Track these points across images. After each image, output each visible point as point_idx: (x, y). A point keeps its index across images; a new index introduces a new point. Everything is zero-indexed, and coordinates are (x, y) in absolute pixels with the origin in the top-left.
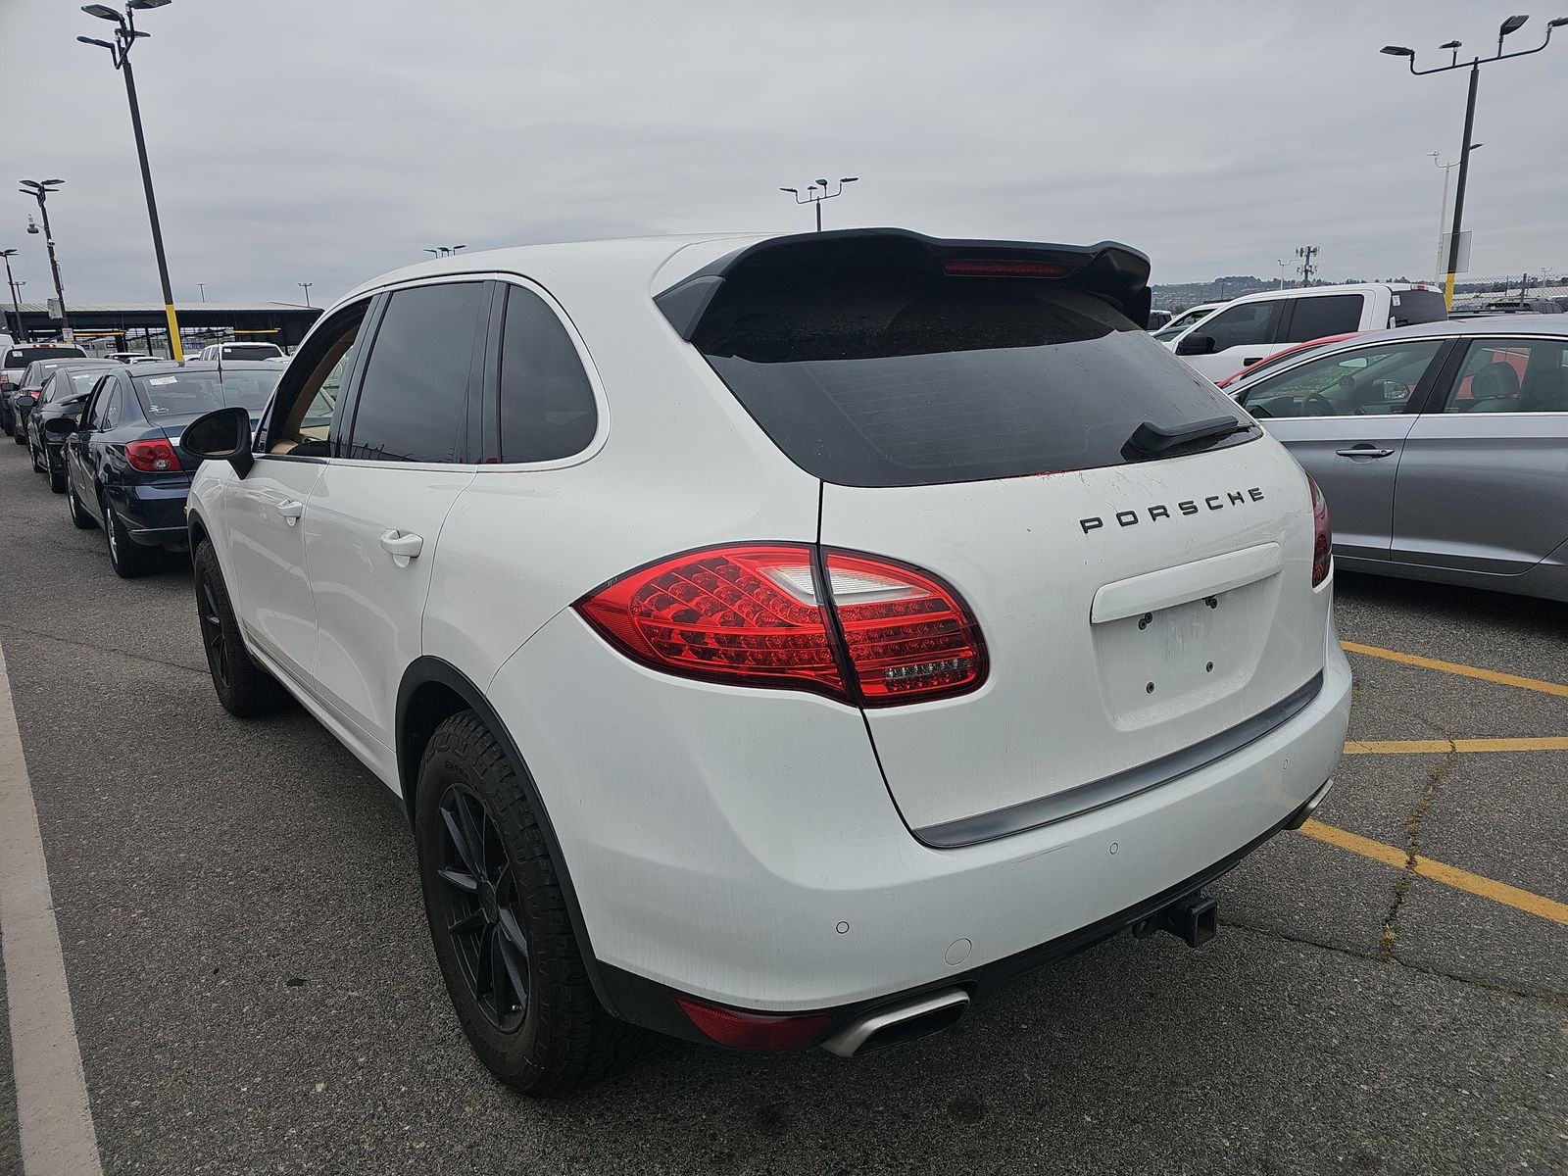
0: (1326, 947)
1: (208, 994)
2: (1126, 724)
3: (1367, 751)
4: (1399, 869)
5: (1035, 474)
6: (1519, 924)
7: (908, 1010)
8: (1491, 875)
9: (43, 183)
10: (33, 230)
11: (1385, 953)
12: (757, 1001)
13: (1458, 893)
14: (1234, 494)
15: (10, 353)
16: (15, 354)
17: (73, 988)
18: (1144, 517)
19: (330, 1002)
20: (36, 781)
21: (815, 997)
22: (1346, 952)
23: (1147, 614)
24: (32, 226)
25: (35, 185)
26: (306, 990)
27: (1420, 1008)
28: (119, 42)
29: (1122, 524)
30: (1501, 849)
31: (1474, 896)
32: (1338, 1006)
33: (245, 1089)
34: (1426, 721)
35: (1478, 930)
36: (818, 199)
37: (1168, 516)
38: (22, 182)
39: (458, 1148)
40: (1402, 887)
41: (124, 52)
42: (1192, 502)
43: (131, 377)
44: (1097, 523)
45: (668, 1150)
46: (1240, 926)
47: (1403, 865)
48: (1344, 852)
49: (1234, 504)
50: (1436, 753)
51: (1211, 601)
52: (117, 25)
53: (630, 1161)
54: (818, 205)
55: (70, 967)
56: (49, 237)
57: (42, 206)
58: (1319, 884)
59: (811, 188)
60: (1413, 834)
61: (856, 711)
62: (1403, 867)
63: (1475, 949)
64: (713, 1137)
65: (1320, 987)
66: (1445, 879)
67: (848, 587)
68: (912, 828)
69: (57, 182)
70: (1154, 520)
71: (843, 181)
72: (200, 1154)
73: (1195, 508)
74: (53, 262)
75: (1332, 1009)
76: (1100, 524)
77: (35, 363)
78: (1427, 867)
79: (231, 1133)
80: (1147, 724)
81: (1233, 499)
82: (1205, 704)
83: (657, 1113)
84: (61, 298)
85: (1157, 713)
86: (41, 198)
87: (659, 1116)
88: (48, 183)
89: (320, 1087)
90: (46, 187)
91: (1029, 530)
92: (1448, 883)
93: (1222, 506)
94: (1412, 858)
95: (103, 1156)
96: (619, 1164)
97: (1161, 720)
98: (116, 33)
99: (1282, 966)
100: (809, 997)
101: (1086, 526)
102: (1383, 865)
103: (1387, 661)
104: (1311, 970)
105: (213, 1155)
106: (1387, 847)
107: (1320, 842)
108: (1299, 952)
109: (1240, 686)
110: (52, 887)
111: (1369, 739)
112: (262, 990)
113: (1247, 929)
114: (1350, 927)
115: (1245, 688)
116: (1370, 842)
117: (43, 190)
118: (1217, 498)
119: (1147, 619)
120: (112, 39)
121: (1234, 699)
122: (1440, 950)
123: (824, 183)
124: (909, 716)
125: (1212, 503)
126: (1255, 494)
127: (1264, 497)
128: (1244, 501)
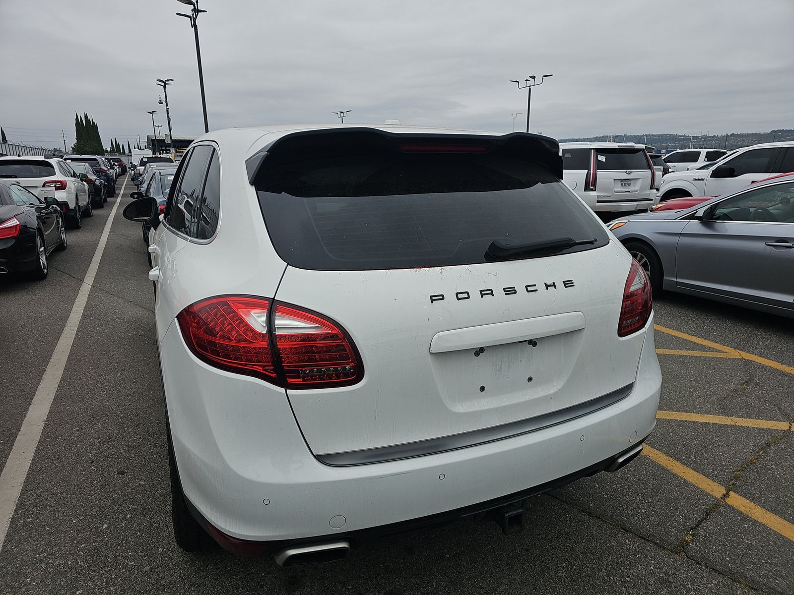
0: (645, 539)
1: (84, 473)
2: (460, 408)
3: (733, 423)
4: (716, 498)
5: (413, 268)
6: (776, 544)
7: (310, 548)
8: (774, 511)
9: (166, 81)
10: (161, 103)
11: (681, 548)
12: (229, 531)
13: (745, 518)
14: (548, 283)
15: (142, 159)
16: (144, 160)
17: (33, 460)
18: (475, 294)
19: (130, 485)
20: (70, 359)
21: (254, 534)
22: (656, 544)
23: (481, 348)
24: (160, 100)
25: (163, 82)
26: (123, 478)
27: (684, 586)
28: (193, 15)
29: (458, 299)
30: (789, 495)
31: (755, 522)
32: (633, 575)
33: (75, 521)
34: (780, 409)
35: (747, 544)
36: (530, 86)
37: (493, 295)
38: (157, 80)
39: (147, 568)
40: (713, 508)
41: (195, 19)
42: (514, 288)
43: (161, 175)
44: (441, 297)
45: (238, 589)
46: (599, 518)
47: (719, 495)
48: (687, 483)
49: (547, 289)
50: (777, 430)
51: (532, 343)
52: (192, 7)
53: (218, 591)
54: (530, 89)
55: (38, 450)
56: (167, 106)
57: (165, 91)
58: (661, 500)
59: (527, 80)
60: (737, 478)
61: (282, 390)
62: (718, 498)
63: (739, 555)
64: (262, 586)
65: (628, 563)
66: (742, 509)
67: (284, 324)
68: (315, 454)
69: (172, 80)
70: (482, 297)
71: (544, 76)
72: (41, 549)
73: (515, 291)
74: (168, 117)
75: (629, 577)
76: (443, 299)
77: (148, 164)
78: (736, 500)
79: (59, 541)
80: (476, 409)
81: (547, 286)
82: (523, 400)
83: (242, 568)
84: (170, 134)
85: (485, 403)
86: (165, 88)
87: (242, 570)
88: (168, 80)
89: (105, 526)
90: (167, 82)
91: (396, 300)
92: (743, 511)
93: (537, 290)
94: (728, 493)
95: (5, 542)
96: (212, 591)
97: (487, 407)
98: (192, 10)
99: (612, 547)
100: (252, 534)
101: (433, 299)
102: (707, 494)
103: (774, 369)
104: (628, 551)
105: (46, 551)
106: (715, 484)
107: (674, 475)
108: (626, 539)
109: (552, 391)
110: (50, 412)
111: (738, 417)
112: (106, 474)
113: (602, 520)
114: (667, 529)
115: (555, 393)
116: (706, 479)
117: (165, 84)
118: (535, 285)
119: (479, 351)
120: (190, 14)
121: (547, 399)
122: (716, 552)
123: (534, 77)
124: (313, 395)
125: (529, 289)
126: (568, 284)
127: (574, 286)
128: (555, 288)
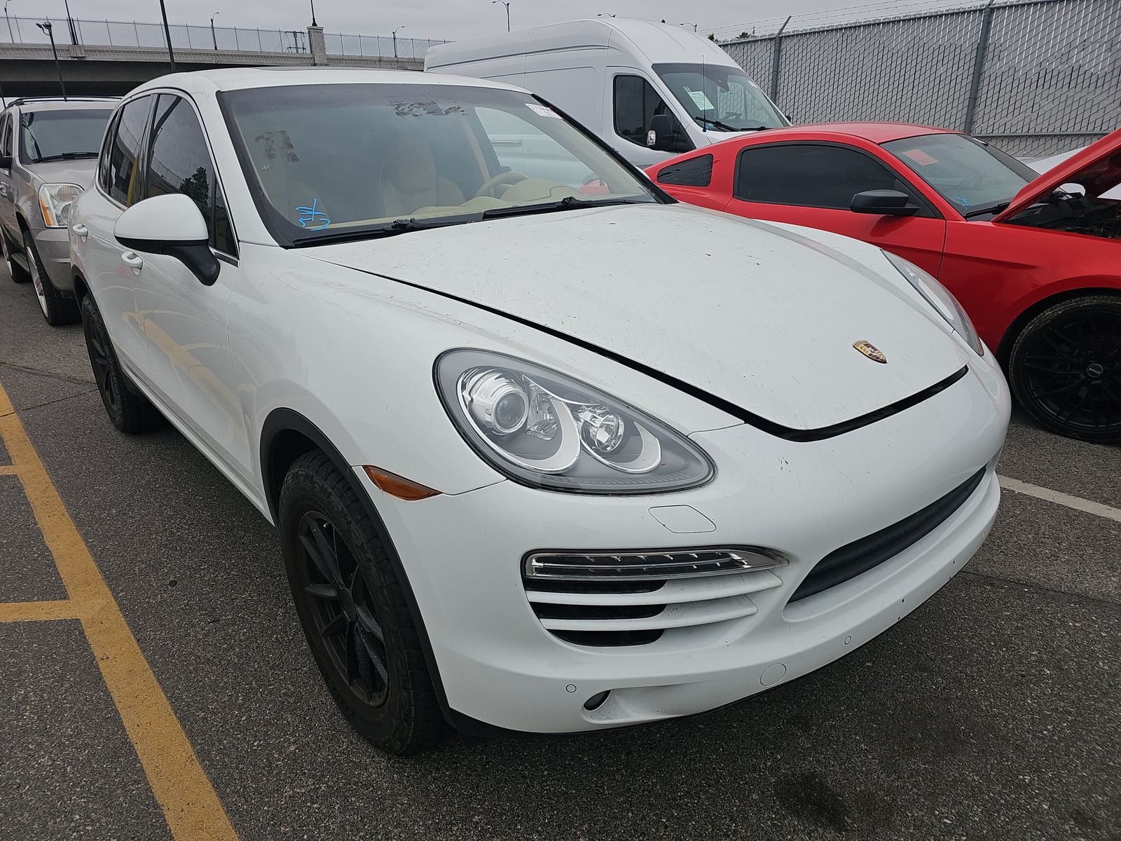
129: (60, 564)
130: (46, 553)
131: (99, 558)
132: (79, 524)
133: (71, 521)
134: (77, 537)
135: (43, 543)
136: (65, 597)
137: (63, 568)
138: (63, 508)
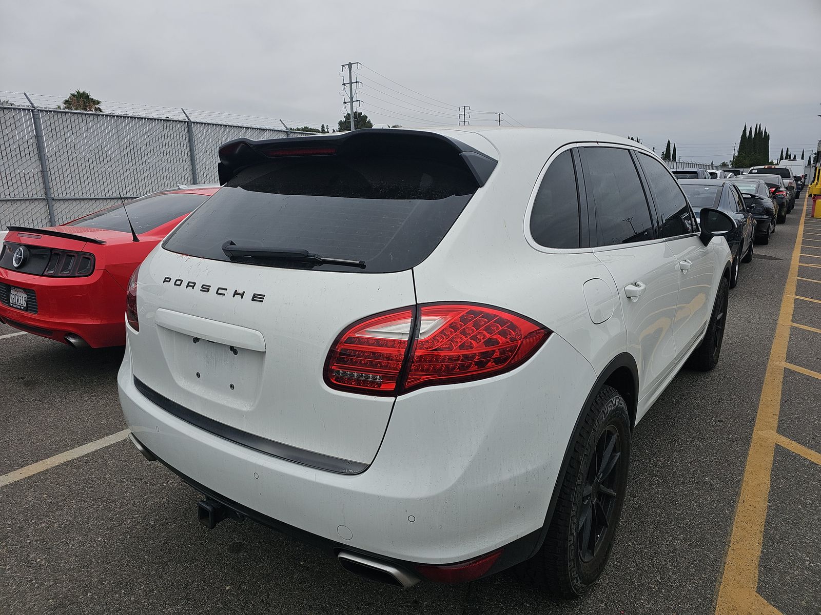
2: (182, 383)
14: (238, 292)
29: (175, 285)
44: (169, 280)
51: (234, 350)
70: (186, 287)
73: (209, 289)
80: (189, 390)
85: (197, 389)
93: (224, 295)
101: (165, 280)
109: (245, 409)
118: (226, 289)
121: (239, 414)
125: (220, 291)
126: (258, 298)
127: (262, 301)
128: (242, 298)
129: (770, 465)
130: (775, 477)
131: (745, 454)
132: (739, 484)
133: (742, 492)
134: (746, 476)
135: (772, 487)
136: (777, 446)
137: (769, 460)
138: (740, 507)
